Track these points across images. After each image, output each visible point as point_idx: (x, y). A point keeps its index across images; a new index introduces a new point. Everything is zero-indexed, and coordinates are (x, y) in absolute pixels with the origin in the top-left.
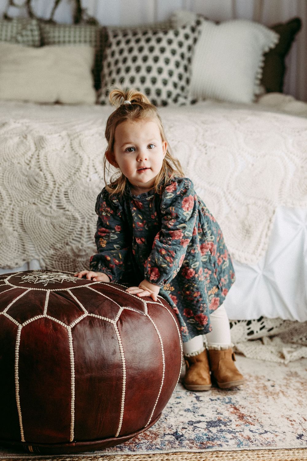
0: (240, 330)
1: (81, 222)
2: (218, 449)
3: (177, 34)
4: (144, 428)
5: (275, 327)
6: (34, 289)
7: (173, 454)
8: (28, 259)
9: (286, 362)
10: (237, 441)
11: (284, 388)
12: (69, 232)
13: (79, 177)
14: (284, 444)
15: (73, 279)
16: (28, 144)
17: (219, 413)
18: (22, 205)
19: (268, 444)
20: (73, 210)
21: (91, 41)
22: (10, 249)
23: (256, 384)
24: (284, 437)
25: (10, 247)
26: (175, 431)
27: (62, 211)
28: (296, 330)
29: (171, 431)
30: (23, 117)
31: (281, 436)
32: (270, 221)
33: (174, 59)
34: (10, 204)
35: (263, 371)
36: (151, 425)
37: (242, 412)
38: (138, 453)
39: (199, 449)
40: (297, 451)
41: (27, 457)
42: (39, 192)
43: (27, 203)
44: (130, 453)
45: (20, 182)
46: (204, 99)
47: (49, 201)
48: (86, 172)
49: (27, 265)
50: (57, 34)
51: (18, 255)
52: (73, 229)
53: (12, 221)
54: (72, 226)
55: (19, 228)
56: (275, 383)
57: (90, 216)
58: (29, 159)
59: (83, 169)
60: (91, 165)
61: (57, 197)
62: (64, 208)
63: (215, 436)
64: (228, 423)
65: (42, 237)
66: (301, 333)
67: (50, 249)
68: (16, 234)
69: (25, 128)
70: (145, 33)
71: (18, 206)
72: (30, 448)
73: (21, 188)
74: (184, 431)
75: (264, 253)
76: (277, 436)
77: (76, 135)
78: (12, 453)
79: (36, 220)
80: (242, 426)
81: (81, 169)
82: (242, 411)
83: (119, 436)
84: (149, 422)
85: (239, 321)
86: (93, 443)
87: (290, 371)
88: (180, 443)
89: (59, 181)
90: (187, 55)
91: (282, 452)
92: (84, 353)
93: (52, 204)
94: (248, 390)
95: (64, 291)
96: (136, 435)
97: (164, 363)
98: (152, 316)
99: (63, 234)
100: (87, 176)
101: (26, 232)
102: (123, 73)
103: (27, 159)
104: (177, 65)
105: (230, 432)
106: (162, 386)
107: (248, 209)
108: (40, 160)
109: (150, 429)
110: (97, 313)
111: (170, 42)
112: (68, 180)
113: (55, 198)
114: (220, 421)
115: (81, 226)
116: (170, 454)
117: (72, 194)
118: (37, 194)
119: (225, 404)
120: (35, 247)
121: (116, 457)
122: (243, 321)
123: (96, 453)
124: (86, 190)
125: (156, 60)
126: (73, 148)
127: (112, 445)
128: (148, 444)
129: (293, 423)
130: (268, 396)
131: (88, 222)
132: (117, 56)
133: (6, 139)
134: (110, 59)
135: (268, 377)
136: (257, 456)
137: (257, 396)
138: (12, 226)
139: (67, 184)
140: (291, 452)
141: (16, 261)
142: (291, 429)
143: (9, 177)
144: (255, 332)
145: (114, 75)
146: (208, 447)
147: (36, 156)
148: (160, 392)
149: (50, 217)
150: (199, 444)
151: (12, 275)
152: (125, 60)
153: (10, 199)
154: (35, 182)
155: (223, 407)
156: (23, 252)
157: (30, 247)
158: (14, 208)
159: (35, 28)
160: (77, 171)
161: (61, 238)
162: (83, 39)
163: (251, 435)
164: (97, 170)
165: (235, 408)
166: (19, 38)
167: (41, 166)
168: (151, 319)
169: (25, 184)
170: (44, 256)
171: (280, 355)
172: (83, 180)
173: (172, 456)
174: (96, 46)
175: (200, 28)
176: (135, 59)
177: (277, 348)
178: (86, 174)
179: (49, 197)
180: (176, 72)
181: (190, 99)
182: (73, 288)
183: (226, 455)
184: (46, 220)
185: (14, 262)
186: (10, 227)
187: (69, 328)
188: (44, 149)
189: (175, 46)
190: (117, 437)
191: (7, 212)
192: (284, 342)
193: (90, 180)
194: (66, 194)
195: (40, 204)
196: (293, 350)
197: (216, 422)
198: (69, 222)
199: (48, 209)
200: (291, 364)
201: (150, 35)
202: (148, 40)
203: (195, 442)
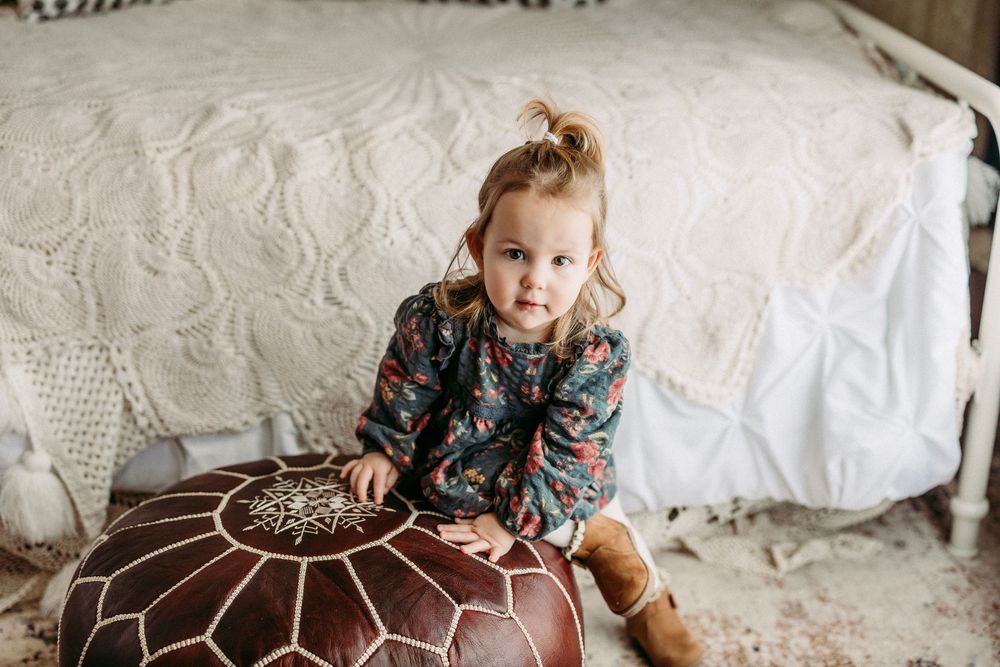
8: (269, 413)
9: (779, 574)
11: (778, 657)
12: (352, 351)
13: (367, 237)
16: (259, 165)
18: (252, 301)
22: (230, 393)
25: (231, 388)
27: (335, 309)
32: (759, 316)
34: (227, 299)
42: (285, 271)
43: (263, 296)
45: (247, 252)
47: (307, 290)
48: (382, 225)
49: (266, 423)
51: (247, 404)
52: (360, 346)
53: (232, 335)
54: (357, 340)
55: (248, 347)
56: (760, 639)
58: (263, 200)
59: (377, 219)
60: (393, 210)
61: (324, 280)
62: (339, 304)
65: (296, 364)
67: (312, 389)
68: (241, 360)
71: (244, 303)
73: (249, 263)
75: (744, 382)
77: (361, 138)
79: (282, 331)
81: (371, 219)
89: (326, 247)
93: (314, 295)
99: (339, 357)
100: (385, 236)
101: (261, 355)
103: (259, 202)
107: (715, 293)
108: (286, 204)
112: (345, 245)
113: (320, 282)
117: (354, 273)
118: (281, 275)
120: (281, 388)
124: (385, 264)
126: (356, 173)
133: (213, 155)
135: (745, 621)
138: (233, 344)
139: (345, 253)
141: (245, 417)
143: (223, 241)
147: (277, 195)
149: (311, 322)
153: (226, 288)
154: (277, 251)
156: (259, 397)
157: (273, 387)
158: (235, 306)
160: (364, 225)
161: (334, 364)
164: (406, 220)
167: (289, 215)
169: (257, 255)
170: (299, 403)
172: (377, 243)
178: (383, 230)
179: (307, 280)
184: (303, 328)
185: (239, 420)
186: (228, 347)
188: (293, 178)
191: (221, 315)
193: (392, 243)
194: (343, 274)
195: (290, 296)
198: (351, 332)
199: (307, 304)
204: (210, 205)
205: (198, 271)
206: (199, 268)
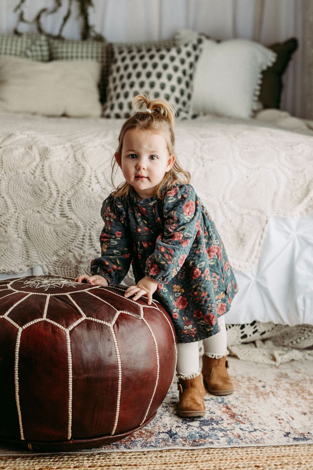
0: (234, 333)
1: (83, 230)
2: (209, 447)
3: (179, 52)
4: (139, 426)
5: (267, 330)
6: (35, 293)
7: (166, 452)
8: (32, 265)
9: (277, 364)
10: (227, 439)
11: (274, 389)
12: (72, 239)
13: (81, 187)
14: (272, 441)
15: (73, 284)
16: (33, 155)
17: (211, 412)
18: (26, 213)
19: (257, 441)
20: (75, 219)
21: (97, 57)
22: (14, 255)
23: (248, 385)
24: (273, 434)
25: (14, 253)
26: (169, 429)
27: (65, 219)
28: (287, 334)
29: (165, 429)
30: (29, 129)
31: (269, 434)
32: (263, 230)
33: (176, 76)
34: (15, 212)
35: (254, 373)
36: (146, 423)
37: (234, 412)
38: (133, 450)
39: (191, 446)
40: (284, 448)
41: (26, 455)
42: (43, 201)
43: (31, 211)
44: (125, 450)
45: (25, 191)
46: (205, 114)
47: (52, 210)
48: (88, 182)
49: (30, 271)
50: (65, 50)
51: (22, 261)
52: (76, 237)
53: (17, 228)
54: (74, 234)
55: (24, 235)
56: (266, 384)
57: (92, 224)
58: (34, 169)
59: (86, 179)
60: (94, 175)
61: (60, 206)
62: (67, 217)
63: (207, 434)
64: (220, 422)
65: (46, 243)
66: (292, 337)
67: (53, 256)
68: (20, 240)
69: (30, 139)
70: (149, 50)
71: (23, 214)
72: (30, 446)
73: (26, 196)
74: (178, 429)
75: (257, 261)
76: (265, 434)
77: (80, 146)
78: (12, 451)
79: (40, 228)
80: (233, 425)
81: (83, 179)
82: (234, 410)
83: (115, 434)
84: (144, 420)
85: (233, 325)
86: (90, 440)
87: (281, 373)
88: (174, 441)
89: (62, 190)
90: (189, 72)
91: (270, 448)
92: (81, 355)
93: (55, 212)
94: (240, 390)
95: (64, 295)
96: (132, 433)
97: (158, 365)
98: (148, 319)
99: (66, 242)
100: (89, 186)
101: (30, 239)
102: (127, 88)
103: (32, 169)
104: (179, 81)
105: (222, 430)
106: (156, 386)
107: (243, 218)
108: (44, 170)
109: (146, 428)
110: (95, 316)
111: (172, 59)
112: (71, 190)
113: (58, 207)
114: (212, 419)
115: (83, 234)
116: (164, 451)
117: (74, 203)
118: (41, 202)
119: (217, 404)
120: (38, 254)
121: (112, 454)
122: (237, 325)
123: (93, 451)
124: (88, 199)
125: (159, 76)
126: (77, 159)
127: (108, 443)
128: (143, 441)
129: (281, 421)
130: (258, 397)
131: (90, 230)
132: (122, 71)
133: (12, 150)
134: (115, 74)
135: (259, 379)
136: (246, 453)
137: (249, 397)
138: (17, 233)
139: (70, 193)
140: (278, 449)
141: (20, 267)
142: (280, 428)
143: (15, 186)
144: (248, 336)
145: (119, 90)
146: (200, 445)
147: (40, 166)
148: (154, 392)
149: (54, 225)
150: (191, 442)
151: (15, 280)
152: (129, 76)
153: (15, 208)
154: (39, 191)
155: (216, 406)
156: (27, 258)
157: (34, 254)
158: (19, 215)
159: (44, 43)
160: (79, 181)
161: (64, 245)
162: (90, 55)
163: (241, 432)
164: (99, 180)
165: (227, 408)
166: (29, 53)
167: (45, 175)
168: (146, 322)
169: (30, 193)
170: (47, 262)
171: (271, 357)
172: (86, 190)
173: (166, 453)
174: (102, 62)
175: (201, 46)
176: (139, 75)
177: (269, 350)
178: (89, 184)
179: (53, 205)
180: (178, 88)
181: (191, 113)
182: (72, 292)
183: (217, 452)
184: (50, 227)
185: (18, 268)
186: (15, 234)
187: (67, 331)
188: (48, 160)
189: (177, 63)
190: (113, 435)
191: (12, 219)
192: (276, 345)
193: (92, 190)
194: (69, 203)
195: (44, 212)
196: (284, 352)
197: (208, 421)
198: (72, 230)
199: (51, 217)
200: (282, 366)
201: (153, 52)
202: (152, 57)
203: (188, 440)
204: (10, 170)
205: (2, 199)
206: (3, 197)
